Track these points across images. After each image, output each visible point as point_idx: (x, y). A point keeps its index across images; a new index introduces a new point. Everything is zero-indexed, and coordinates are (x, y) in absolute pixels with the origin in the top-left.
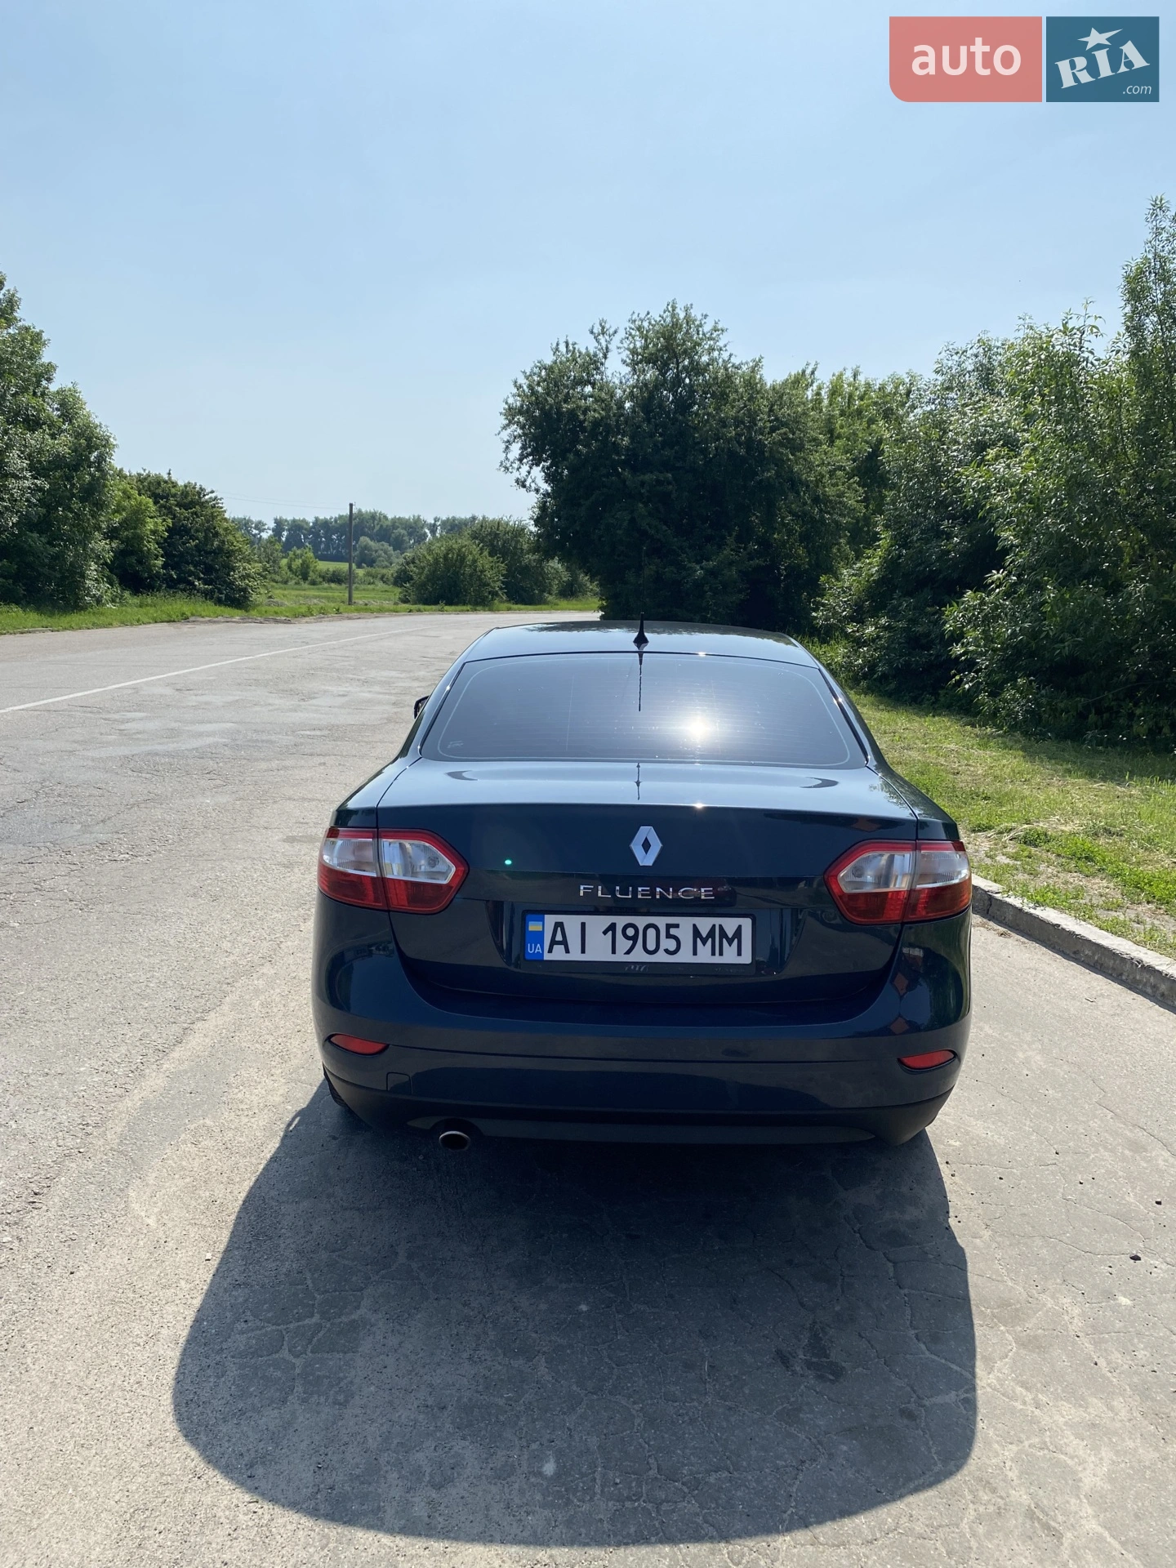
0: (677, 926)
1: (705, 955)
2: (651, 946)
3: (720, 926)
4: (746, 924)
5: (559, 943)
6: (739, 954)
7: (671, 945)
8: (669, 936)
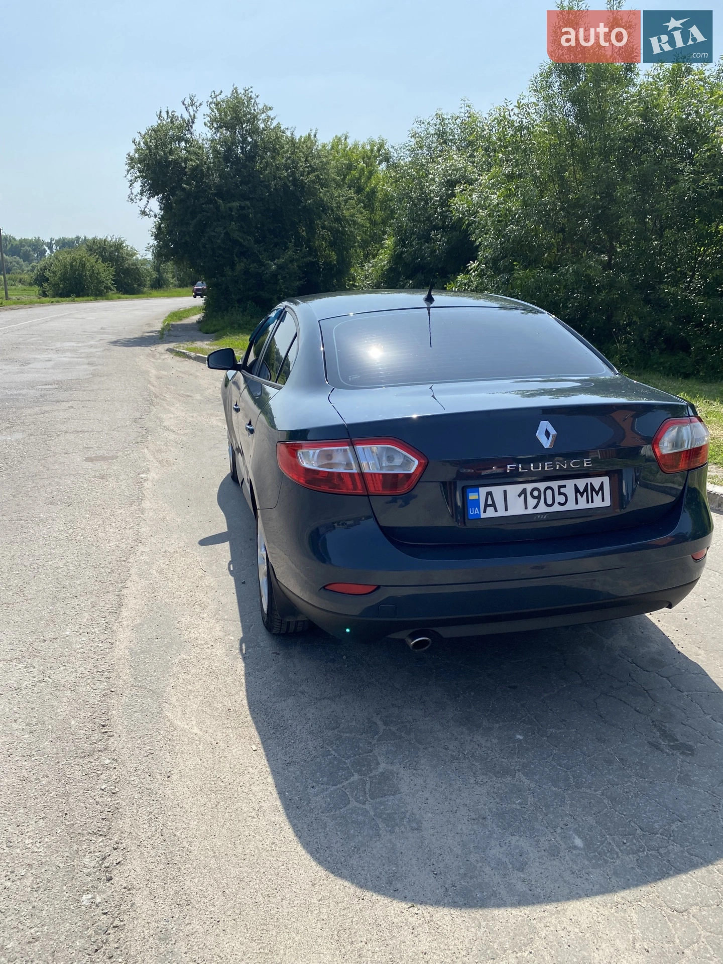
0: (564, 486)
1: (583, 504)
2: (550, 501)
3: (591, 483)
4: (606, 480)
5: (490, 506)
6: (603, 500)
7: (562, 499)
8: (560, 493)
